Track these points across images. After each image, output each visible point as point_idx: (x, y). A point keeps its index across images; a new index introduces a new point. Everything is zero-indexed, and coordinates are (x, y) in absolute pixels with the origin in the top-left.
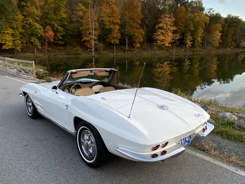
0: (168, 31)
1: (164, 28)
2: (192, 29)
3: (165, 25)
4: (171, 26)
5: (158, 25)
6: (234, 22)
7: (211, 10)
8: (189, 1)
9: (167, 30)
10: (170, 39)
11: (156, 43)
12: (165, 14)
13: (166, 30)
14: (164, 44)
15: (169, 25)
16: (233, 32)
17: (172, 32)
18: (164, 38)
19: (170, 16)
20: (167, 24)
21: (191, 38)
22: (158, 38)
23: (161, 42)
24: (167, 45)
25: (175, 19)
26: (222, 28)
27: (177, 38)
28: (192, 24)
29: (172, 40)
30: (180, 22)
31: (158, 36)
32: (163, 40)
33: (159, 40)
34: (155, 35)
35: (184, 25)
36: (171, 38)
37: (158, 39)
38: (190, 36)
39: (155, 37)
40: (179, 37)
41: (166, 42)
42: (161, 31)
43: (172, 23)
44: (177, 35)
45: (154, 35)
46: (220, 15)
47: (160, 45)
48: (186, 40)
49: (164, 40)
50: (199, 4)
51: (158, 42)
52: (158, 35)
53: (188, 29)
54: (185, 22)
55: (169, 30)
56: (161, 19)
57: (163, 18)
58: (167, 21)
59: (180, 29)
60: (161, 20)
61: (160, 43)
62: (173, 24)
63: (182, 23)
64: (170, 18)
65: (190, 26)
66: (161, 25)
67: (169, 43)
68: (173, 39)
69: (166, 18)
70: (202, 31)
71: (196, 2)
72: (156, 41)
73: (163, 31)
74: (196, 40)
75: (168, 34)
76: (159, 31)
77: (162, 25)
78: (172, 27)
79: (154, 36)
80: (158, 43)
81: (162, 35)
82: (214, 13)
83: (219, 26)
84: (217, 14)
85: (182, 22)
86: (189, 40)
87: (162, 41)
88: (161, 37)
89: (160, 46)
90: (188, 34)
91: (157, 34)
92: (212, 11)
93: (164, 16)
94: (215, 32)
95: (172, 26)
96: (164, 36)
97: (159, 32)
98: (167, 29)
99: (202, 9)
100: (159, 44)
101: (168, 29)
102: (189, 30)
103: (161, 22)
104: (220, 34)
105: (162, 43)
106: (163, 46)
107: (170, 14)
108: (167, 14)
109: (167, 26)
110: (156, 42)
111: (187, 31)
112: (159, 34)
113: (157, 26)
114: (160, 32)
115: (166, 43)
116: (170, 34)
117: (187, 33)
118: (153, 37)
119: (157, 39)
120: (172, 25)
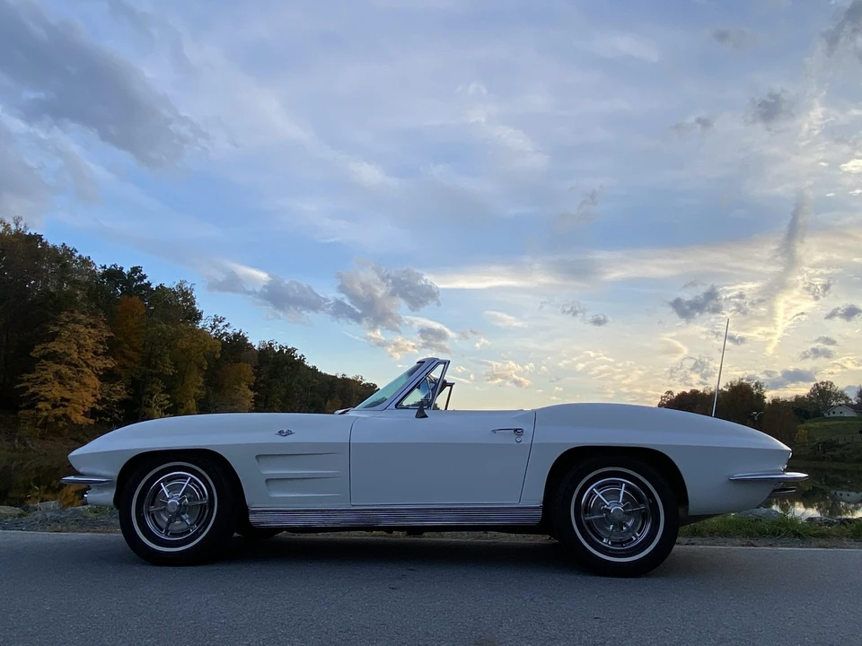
0: (86, 370)
1: (68, 359)
2: (170, 371)
3: (75, 347)
4: (95, 353)
5: (44, 345)
6: (286, 363)
7: (220, 322)
8: (153, 286)
9: (82, 366)
10: (92, 399)
11: (33, 412)
12: (72, 312)
13: (76, 366)
14: (64, 415)
15: (87, 351)
16: (283, 392)
17: (101, 373)
18: (67, 395)
19: (92, 321)
20: (80, 346)
21: (167, 399)
22: (44, 391)
23: (54, 406)
24: (79, 419)
25: (112, 334)
26: (255, 378)
27: (116, 398)
28: (168, 355)
29: (98, 402)
30: (126, 345)
31: (42, 383)
32: (63, 399)
33: (47, 400)
34: (28, 380)
35: (142, 357)
36: (93, 396)
37: (43, 396)
38: (163, 392)
39: (26, 388)
40: (124, 395)
41: (75, 409)
42: (56, 367)
43: (101, 343)
44: (118, 388)
45: (22, 381)
46: (246, 339)
47: (47, 417)
48: (149, 406)
49: (68, 400)
50: (186, 300)
51: (40, 405)
52: (40, 380)
53: (154, 371)
54: (144, 346)
55: (88, 366)
56: (56, 325)
57: (68, 322)
58: (82, 336)
59: (127, 368)
60: (57, 329)
61: (47, 410)
62: (104, 349)
63: (135, 350)
64: (94, 326)
65: (161, 360)
66: (55, 346)
67: (85, 414)
68: (103, 399)
69: (77, 327)
70: (202, 380)
71: (174, 292)
72: (33, 401)
73: (64, 369)
74: (183, 408)
75: (85, 380)
76: (43, 365)
77: (62, 346)
78: (100, 357)
79: (22, 385)
80: (41, 410)
81: (56, 383)
82: (229, 331)
83: (247, 369)
84: (236, 336)
85: (135, 345)
86: (161, 406)
87: (59, 403)
88: (56, 391)
89: (45, 425)
90: (154, 386)
91: (38, 378)
92: (221, 325)
93: (67, 317)
94: (237, 387)
95: (99, 355)
96: (68, 387)
97: (46, 370)
98: (81, 362)
99: (196, 316)
100: (45, 414)
101: (85, 362)
102: (156, 375)
103: (54, 336)
104: (251, 394)
105: (59, 412)
106: (61, 424)
107: (94, 314)
108: (83, 313)
109: (79, 353)
110: (32, 406)
111: (152, 375)
112: (46, 379)
113: (38, 348)
114: (49, 370)
115: (73, 412)
116: (94, 382)
117: (153, 383)
118: (18, 386)
119: (37, 394)
120: (100, 351)
